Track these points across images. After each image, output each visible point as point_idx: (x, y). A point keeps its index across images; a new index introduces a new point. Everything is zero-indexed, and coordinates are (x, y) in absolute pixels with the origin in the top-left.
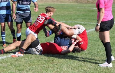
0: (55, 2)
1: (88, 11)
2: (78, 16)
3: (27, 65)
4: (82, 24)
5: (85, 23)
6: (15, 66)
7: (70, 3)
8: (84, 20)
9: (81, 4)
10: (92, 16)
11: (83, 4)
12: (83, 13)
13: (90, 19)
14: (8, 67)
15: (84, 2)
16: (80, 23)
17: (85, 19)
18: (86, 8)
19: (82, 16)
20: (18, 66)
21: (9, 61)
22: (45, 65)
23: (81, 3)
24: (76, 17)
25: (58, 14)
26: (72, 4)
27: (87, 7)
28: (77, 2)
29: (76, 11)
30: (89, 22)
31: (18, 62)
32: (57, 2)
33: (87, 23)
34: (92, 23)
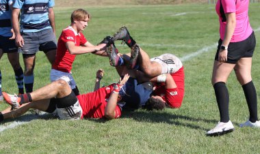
0: (93, 3)
1: (166, 19)
2: (147, 32)
3: (53, 143)
4: (158, 48)
5: (164, 46)
6: (26, 147)
7: (126, 4)
8: (160, 40)
9: (149, 6)
10: (177, 29)
11: (154, 6)
12: (156, 24)
13: (173, 37)
14: (11, 149)
15: (155, 3)
16: (153, 46)
17: (162, 37)
18: (161, 13)
19: (155, 32)
20: (33, 148)
21: (12, 137)
22: (91, 142)
23: (148, 3)
24: (143, 34)
25: (105, 29)
26: (131, 6)
27: (163, 12)
28: (141, 3)
29: (140, 21)
30: (171, 42)
31: (33, 138)
32: (98, 4)
33: (168, 45)
34: (178, 46)
